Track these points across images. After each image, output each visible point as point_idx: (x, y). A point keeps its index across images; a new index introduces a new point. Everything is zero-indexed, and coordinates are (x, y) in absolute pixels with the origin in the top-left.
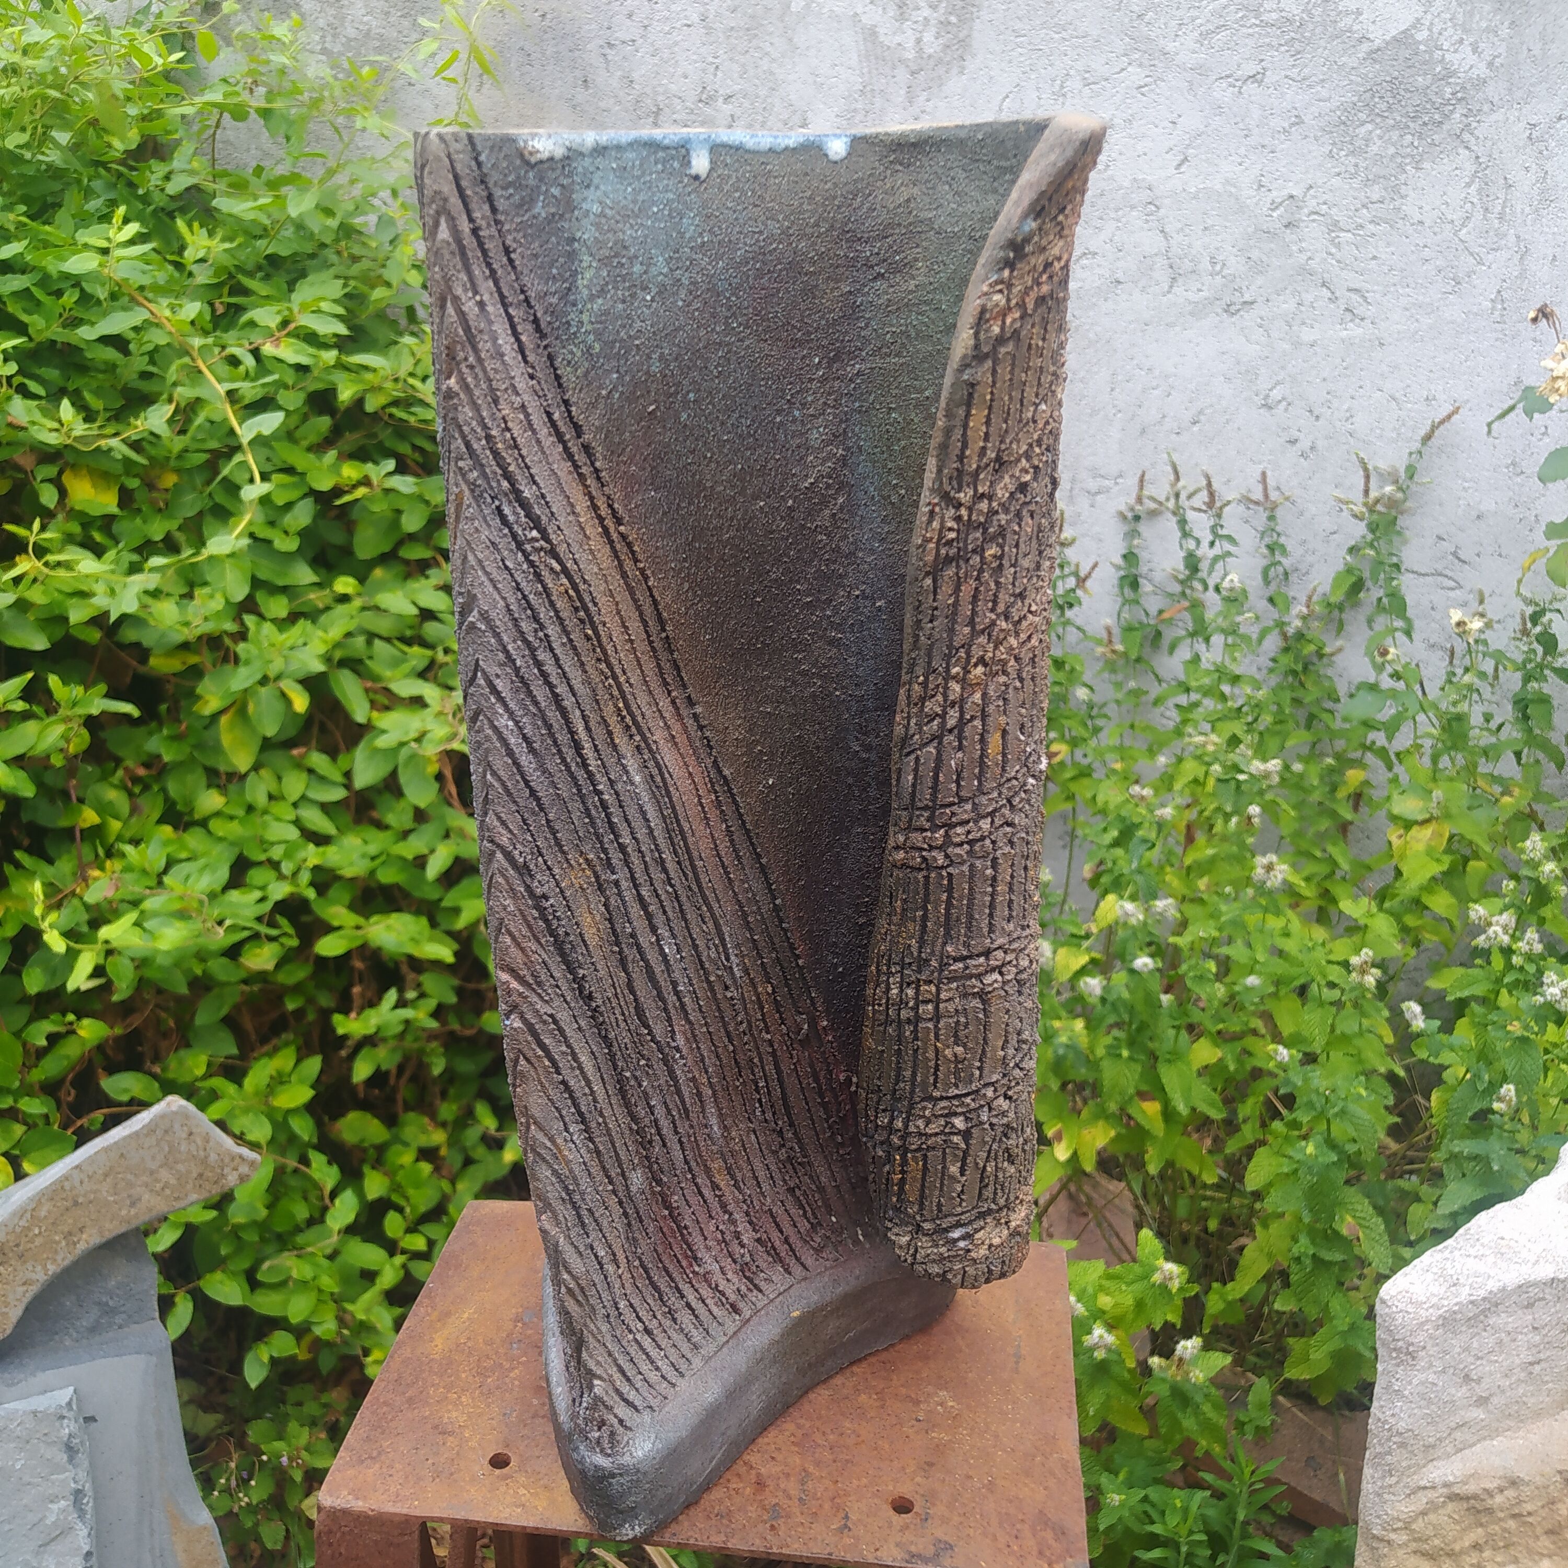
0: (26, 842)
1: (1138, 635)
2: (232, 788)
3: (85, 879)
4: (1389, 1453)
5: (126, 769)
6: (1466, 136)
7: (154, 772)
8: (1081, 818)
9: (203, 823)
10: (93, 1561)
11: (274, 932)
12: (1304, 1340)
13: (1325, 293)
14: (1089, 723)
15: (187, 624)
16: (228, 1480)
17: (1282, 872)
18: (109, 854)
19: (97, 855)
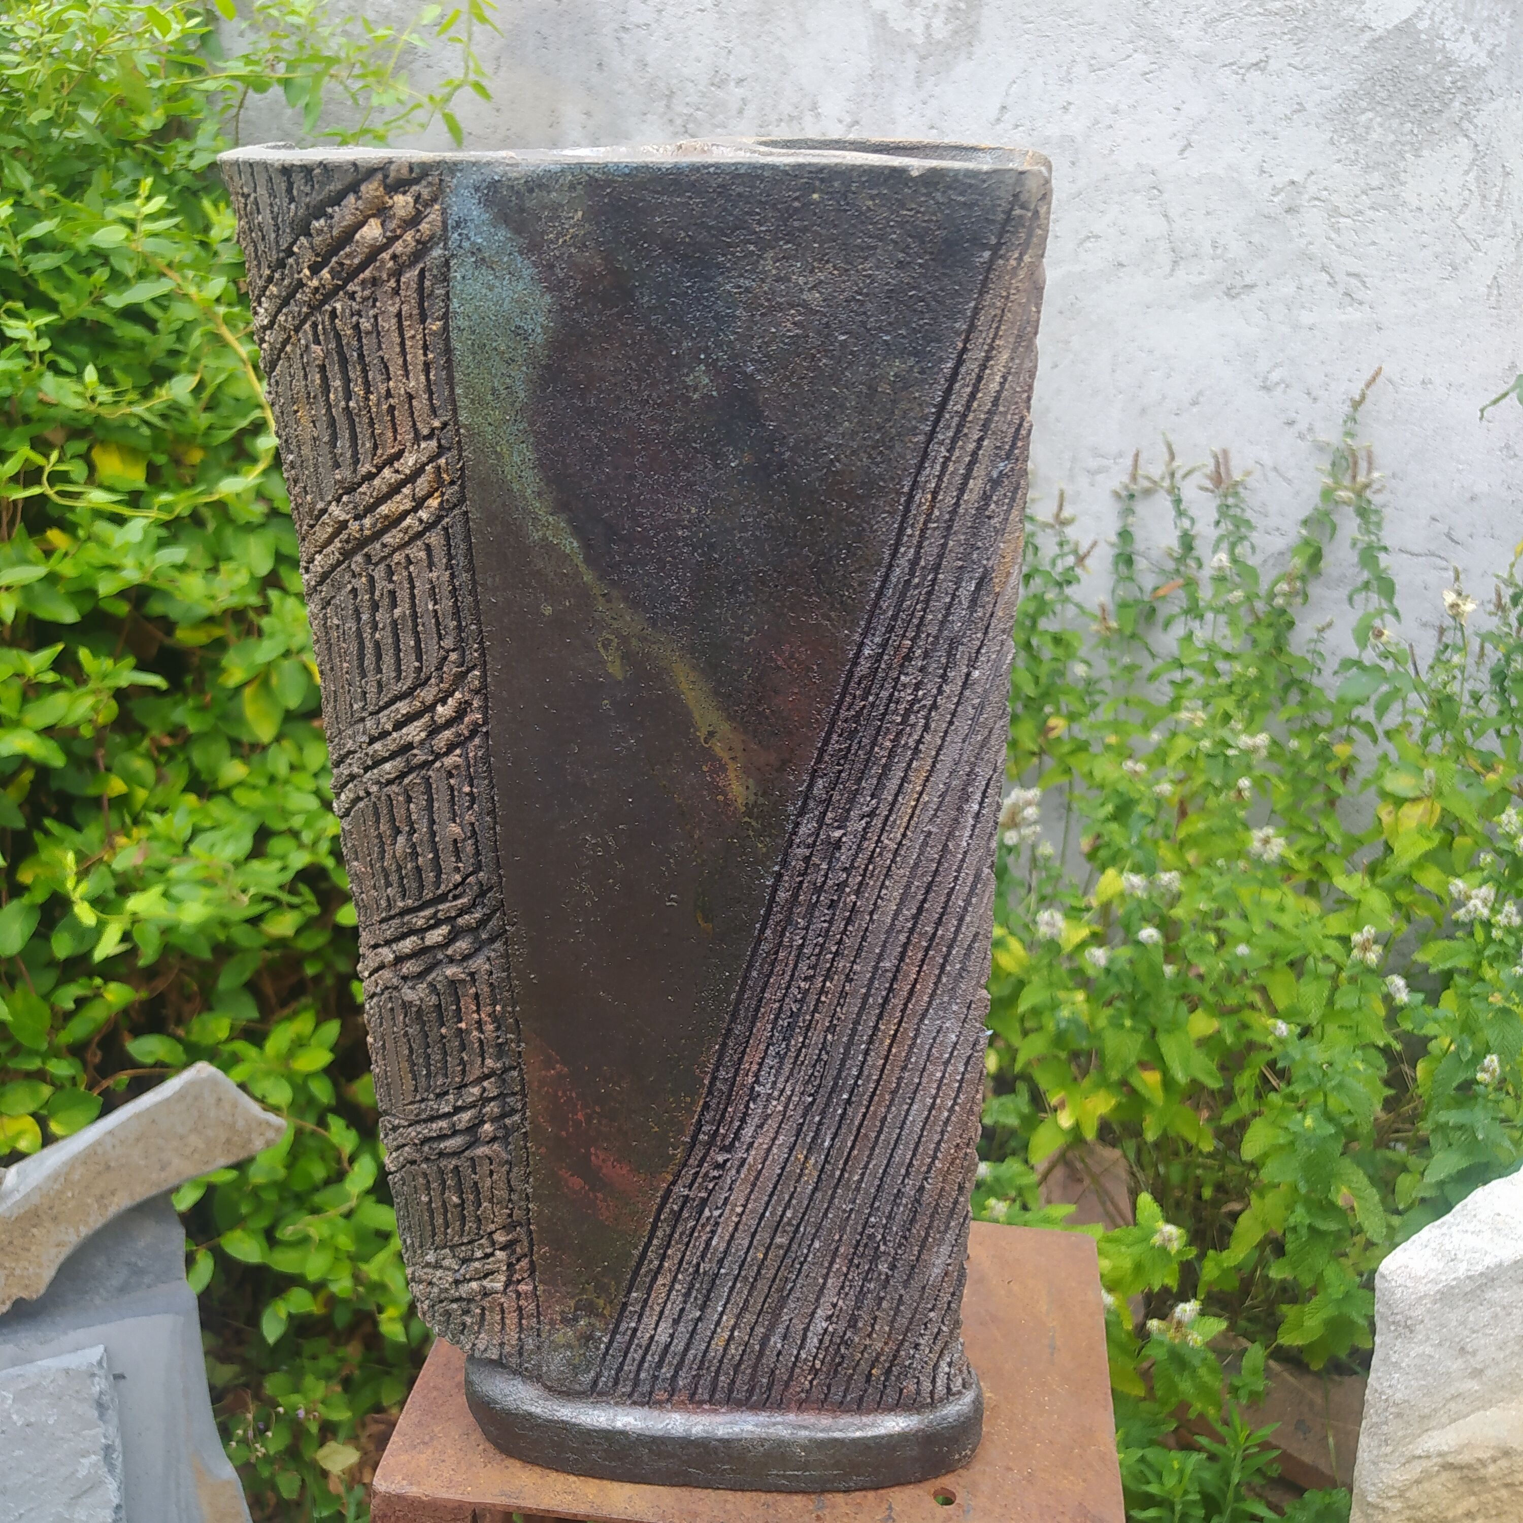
0: (54, 809)
1: (1132, 613)
2: (255, 758)
3: (112, 847)
4: (1386, 1423)
5: (153, 740)
6: (1465, 124)
7: (179, 741)
8: (1077, 793)
9: (227, 792)
10: (123, 1514)
11: (295, 900)
12: (1296, 1307)
13: (1325, 277)
14: (1087, 699)
15: (212, 598)
16: (245, 1431)
17: (1278, 847)
18: (136, 821)
19: (123, 823)
